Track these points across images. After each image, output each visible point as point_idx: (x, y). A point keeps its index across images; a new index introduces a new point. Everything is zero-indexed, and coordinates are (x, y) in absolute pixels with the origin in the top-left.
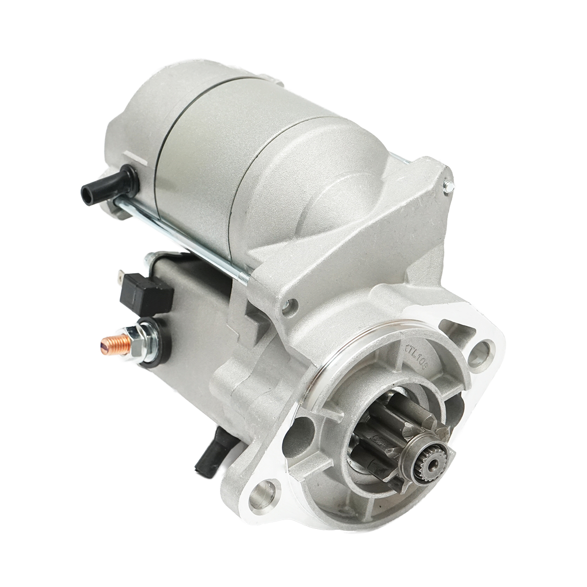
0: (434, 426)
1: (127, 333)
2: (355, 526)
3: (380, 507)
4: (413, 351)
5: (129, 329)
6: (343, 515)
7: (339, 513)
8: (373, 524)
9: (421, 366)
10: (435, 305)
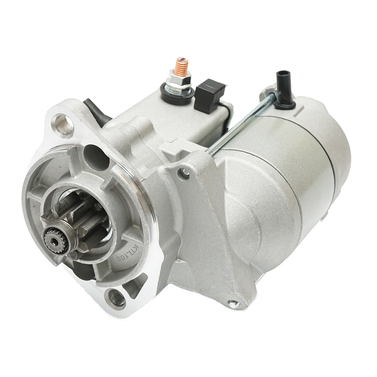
0: (80, 250)
1: (187, 76)
2: (26, 185)
3: (34, 207)
4: (132, 252)
5: (190, 78)
6: (35, 180)
7: (37, 177)
8: (25, 198)
9: (120, 256)
10: (160, 273)
